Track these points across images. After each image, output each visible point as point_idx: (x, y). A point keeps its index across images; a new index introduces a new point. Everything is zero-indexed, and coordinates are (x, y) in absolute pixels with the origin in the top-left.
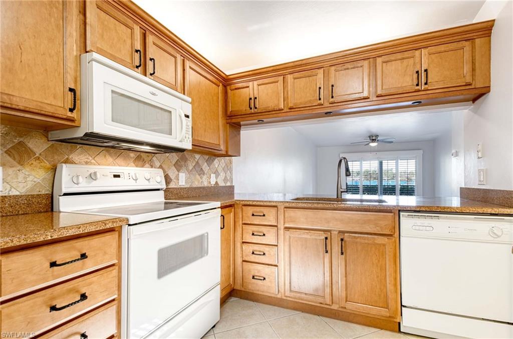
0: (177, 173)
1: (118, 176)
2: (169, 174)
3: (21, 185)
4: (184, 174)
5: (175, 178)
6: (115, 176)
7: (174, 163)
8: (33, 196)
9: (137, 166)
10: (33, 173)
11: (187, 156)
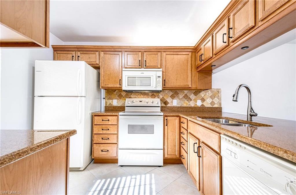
0: (172, 100)
1: (141, 102)
2: (167, 101)
3: (120, 104)
4: (176, 101)
5: (170, 102)
6: (140, 101)
7: (170, 95)
8: (122, 106)
9: (152, 98)
10: (123, 101)
11: (178, 92)
